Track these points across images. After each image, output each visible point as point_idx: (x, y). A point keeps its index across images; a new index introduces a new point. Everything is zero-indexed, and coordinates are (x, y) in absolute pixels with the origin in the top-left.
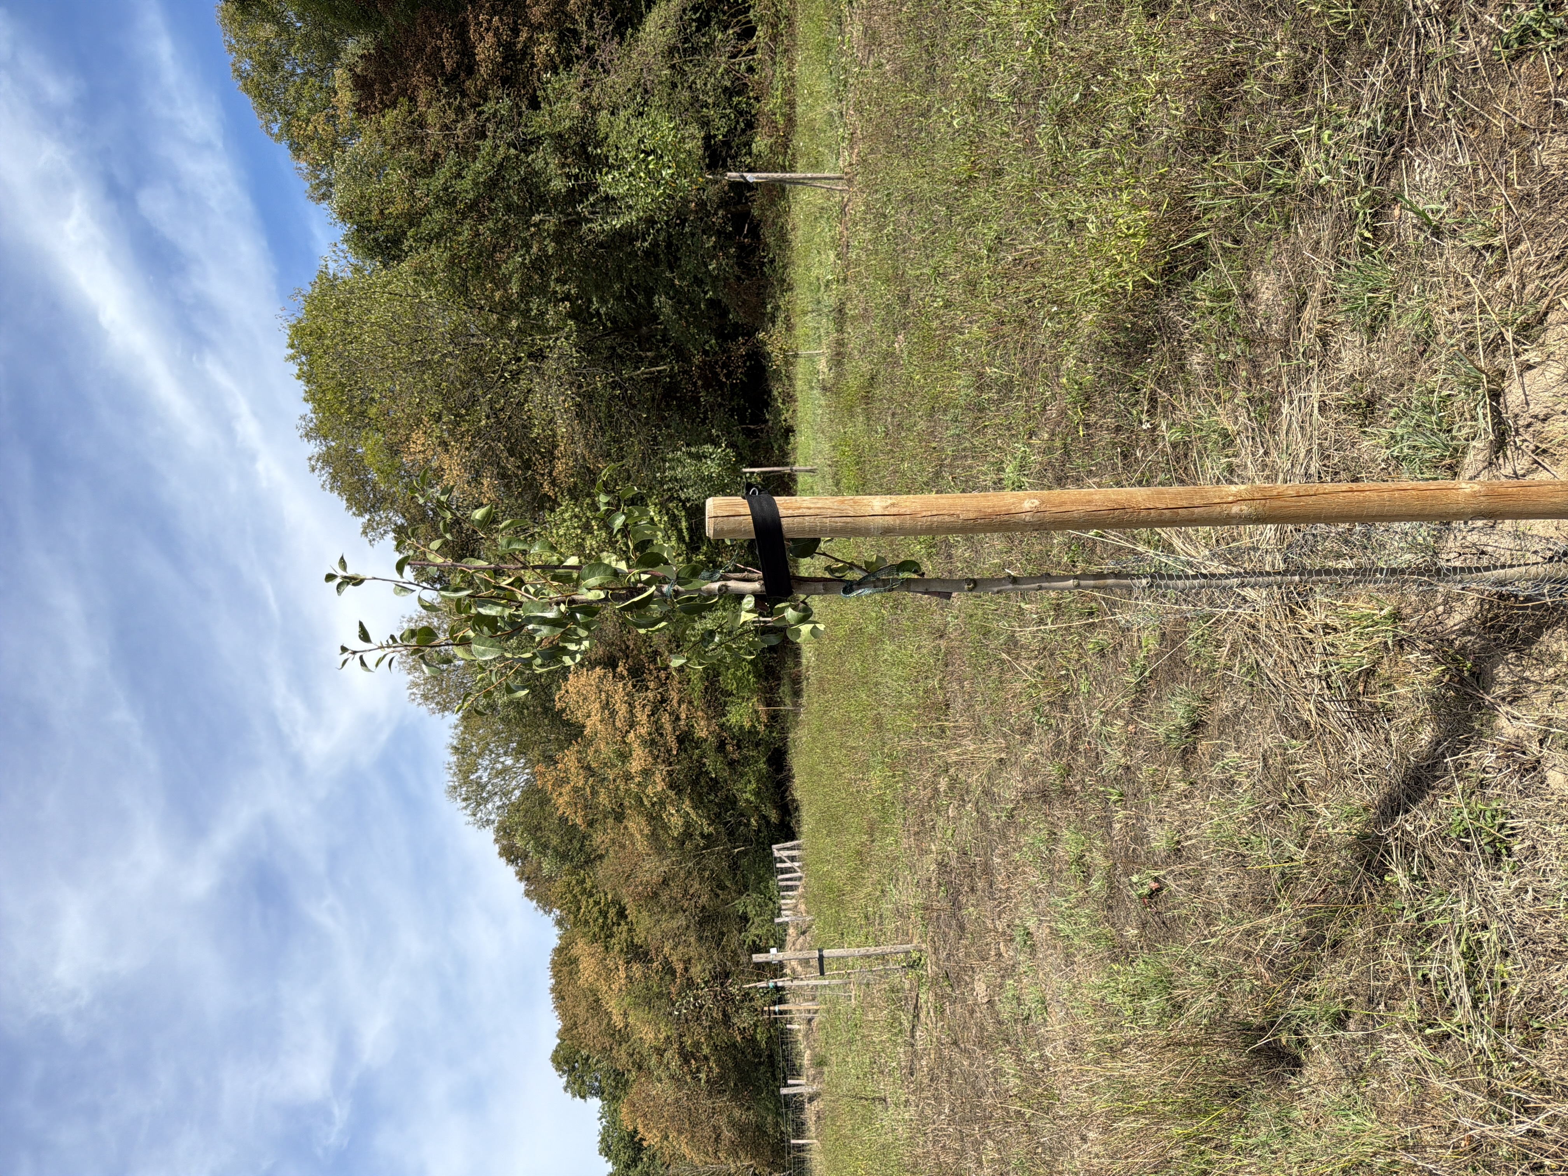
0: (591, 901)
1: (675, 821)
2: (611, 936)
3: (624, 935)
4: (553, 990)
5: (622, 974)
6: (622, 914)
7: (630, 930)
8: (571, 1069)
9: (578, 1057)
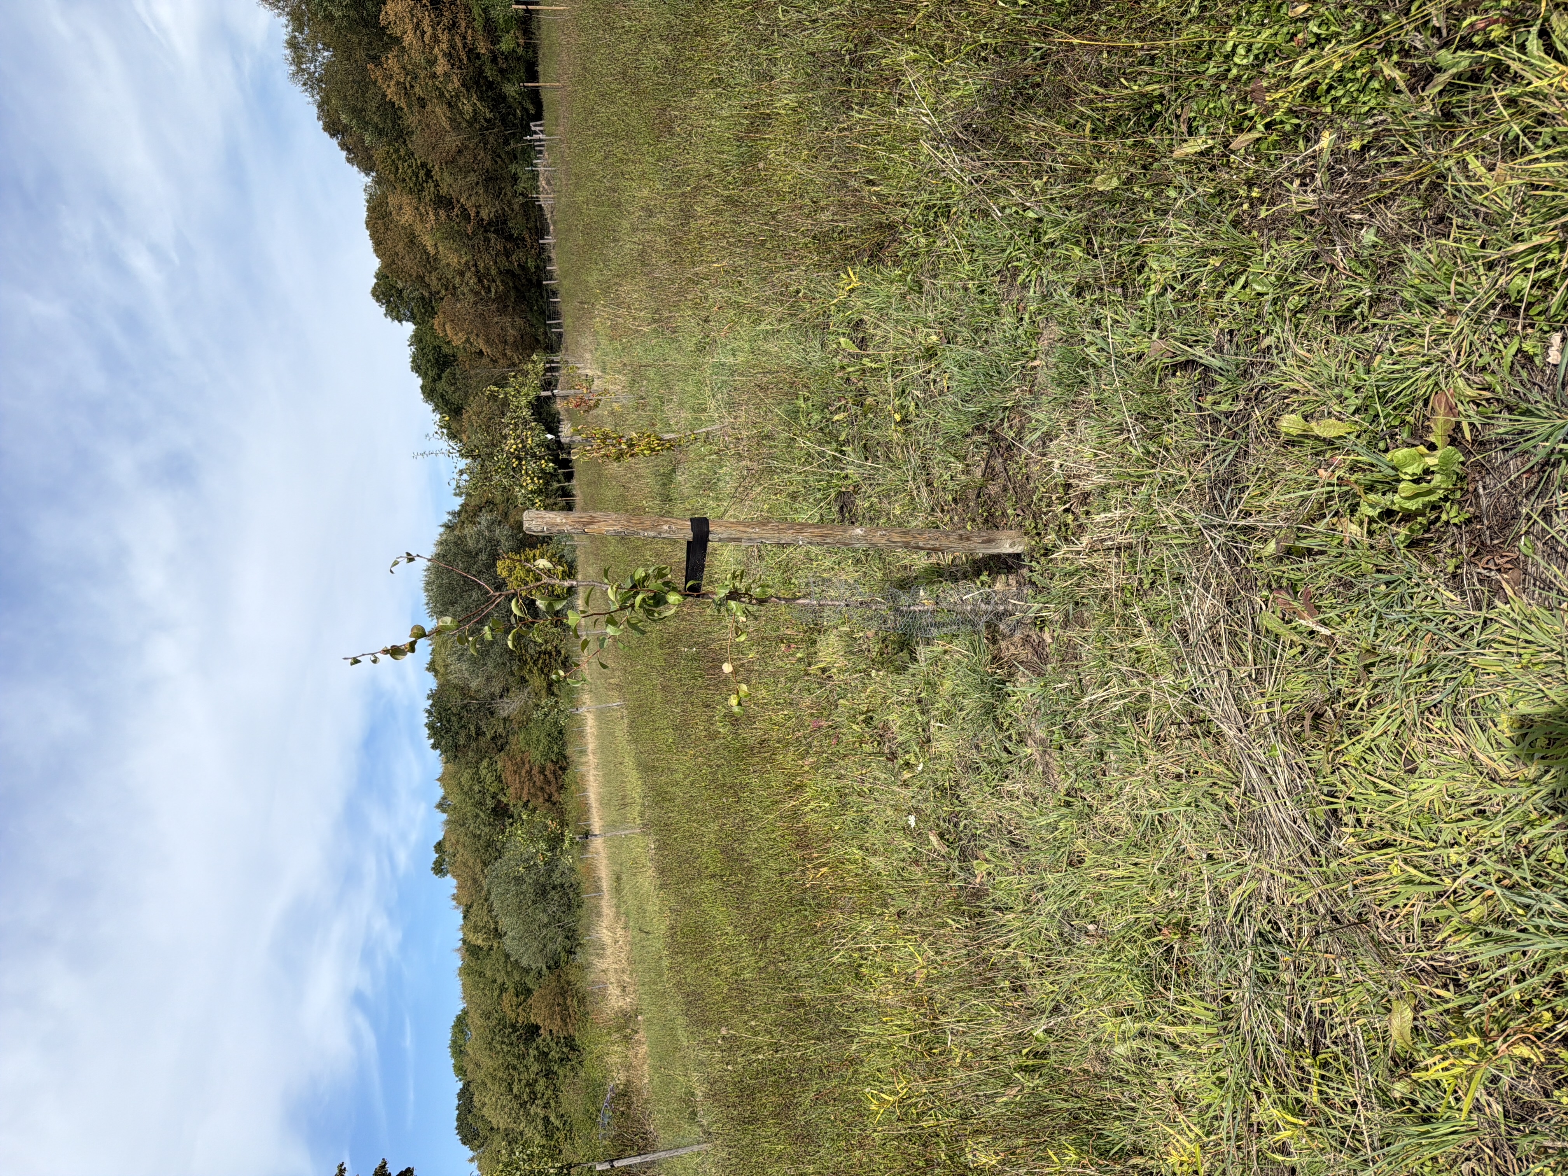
0: (406, 164)
1: (468, 108)
2: (423, 190)
3: (432, 189)
5: (433, 218)
6: (428, 174)
7: (437, 186)
8: (388, 302)
9: (393, 291)
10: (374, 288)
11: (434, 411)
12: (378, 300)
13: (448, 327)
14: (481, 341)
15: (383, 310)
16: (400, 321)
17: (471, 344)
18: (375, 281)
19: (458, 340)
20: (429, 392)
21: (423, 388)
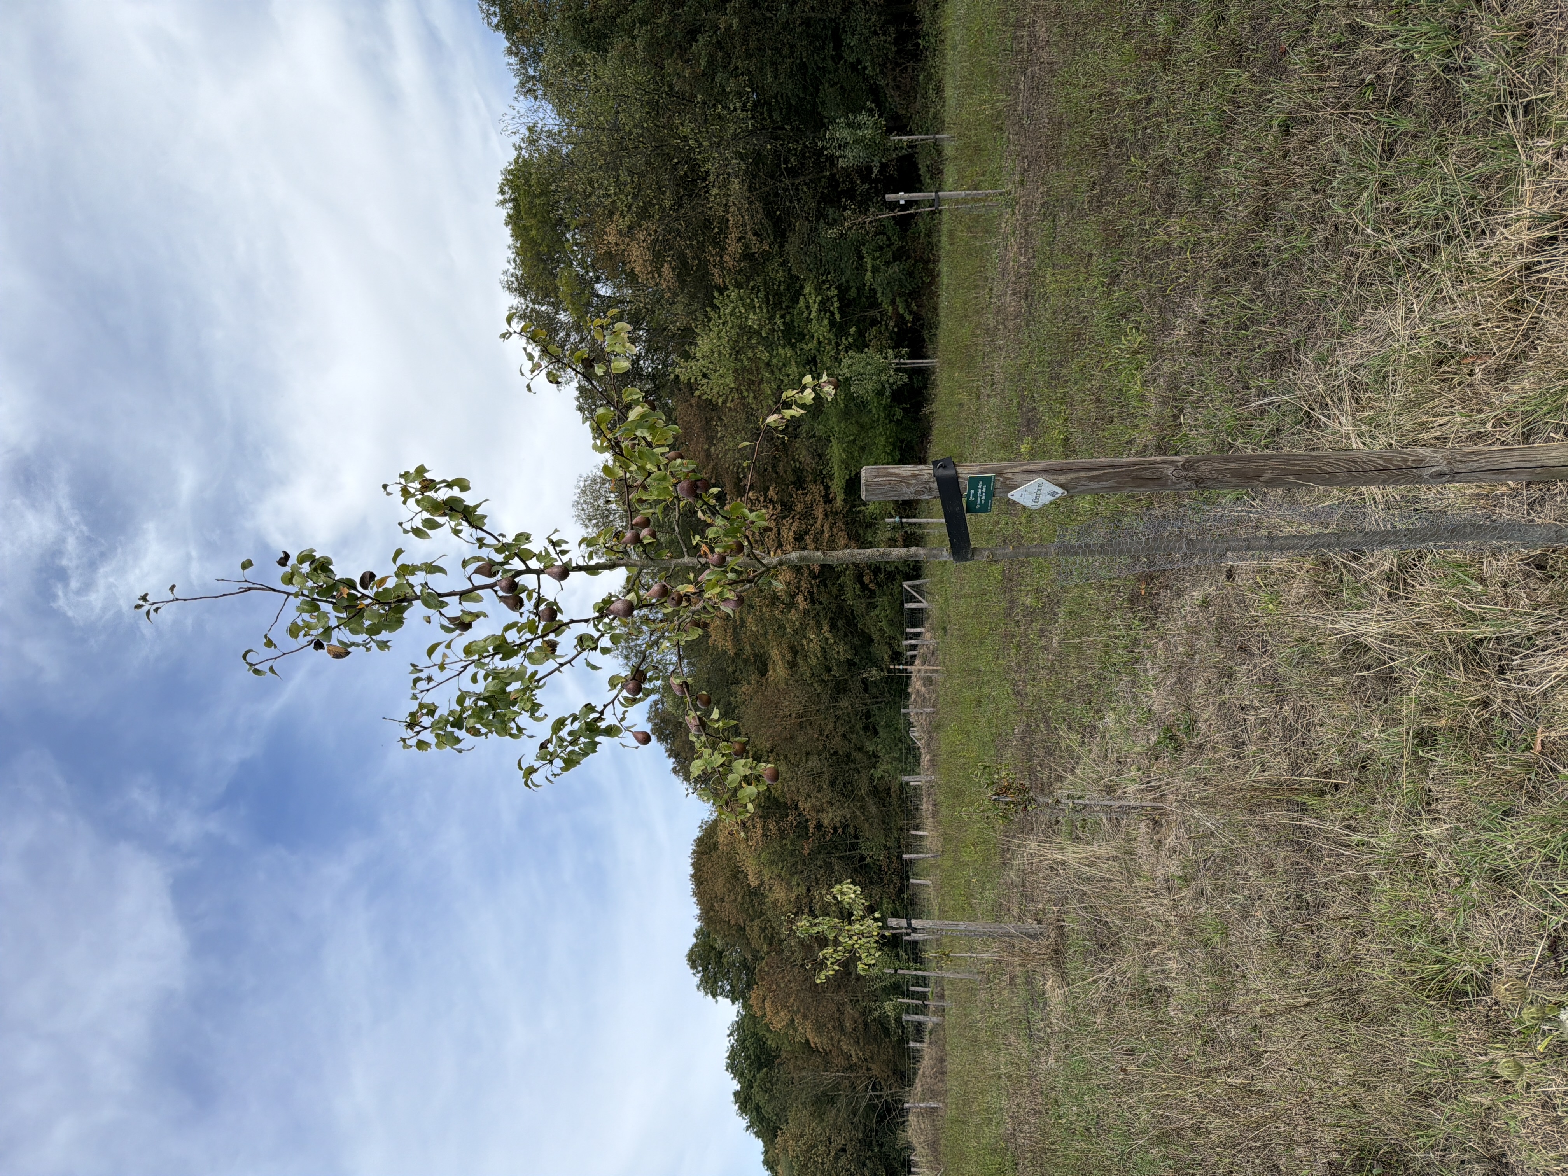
1: (815, 649)
4: (692, 876)
5: (760, 832)
8: (705, 969)
9: (712, 954)
10: (692, 951)
11: (748, 1128)
12: (693, 966)
13: (768, 1004)
14: (808, 1024)
15: (697, 980)
16: (714, 996)
17: (796, 1030)
18: (694, 940)
19: (779, 1024)
20: (744, 1100)
21: (736, 1094)
